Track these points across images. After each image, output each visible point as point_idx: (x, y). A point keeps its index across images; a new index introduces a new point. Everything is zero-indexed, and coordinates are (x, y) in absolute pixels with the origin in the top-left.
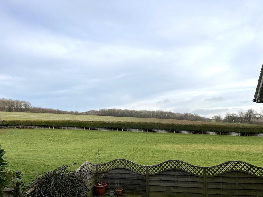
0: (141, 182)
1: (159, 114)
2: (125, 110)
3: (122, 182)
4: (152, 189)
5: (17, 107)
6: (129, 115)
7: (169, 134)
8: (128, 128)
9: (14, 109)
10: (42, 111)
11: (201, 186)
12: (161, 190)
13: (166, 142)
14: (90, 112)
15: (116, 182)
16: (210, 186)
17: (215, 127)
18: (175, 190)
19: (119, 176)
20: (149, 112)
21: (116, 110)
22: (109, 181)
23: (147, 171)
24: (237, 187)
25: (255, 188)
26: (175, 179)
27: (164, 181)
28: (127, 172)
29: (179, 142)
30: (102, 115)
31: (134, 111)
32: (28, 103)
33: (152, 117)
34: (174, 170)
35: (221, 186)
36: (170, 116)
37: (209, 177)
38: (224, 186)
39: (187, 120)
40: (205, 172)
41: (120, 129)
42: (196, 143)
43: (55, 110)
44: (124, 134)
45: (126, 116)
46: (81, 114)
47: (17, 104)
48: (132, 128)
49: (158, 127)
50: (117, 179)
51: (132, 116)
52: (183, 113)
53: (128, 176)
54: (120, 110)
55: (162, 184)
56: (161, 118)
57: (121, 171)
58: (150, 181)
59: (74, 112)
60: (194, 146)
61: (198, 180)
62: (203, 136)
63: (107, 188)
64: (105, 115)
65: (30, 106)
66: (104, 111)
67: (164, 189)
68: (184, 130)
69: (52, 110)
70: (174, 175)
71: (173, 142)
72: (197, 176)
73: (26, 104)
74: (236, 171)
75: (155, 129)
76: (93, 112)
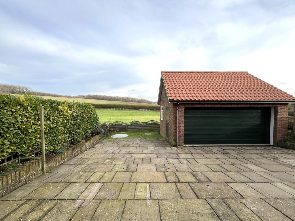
0: (125, 128)
1: (126, 99)
2: (105, 96)
3: (119, 128)
4: (128, 130)
5: (19, 91)
6: (107, 99)
7: (132, 111)
8: (109, 108)
9: (17, 92)
10: (41, 94)
11: (143, 127)
12: (131, 129)
13: (130, 115)
14: (79, 96)
15: (117, 128)
16: (145, 127)
17: (155, 107)
18: (135, 129)
19: (118, 126)
20: (120, 97)
21: (98, 95)
22: (114, 128)
23: (127, 124)
24: (152, 127)
25: (156, 127)
26: (135, 126)
27: (132, 127)
28: (120, 125)
29: (137, 115)
30: (88, 98)
31: (110, 97)
32: (29, 88)
33: (122, 100)
34: (135, 124)
35: (148, 127)
36: (133, 100)
37: (145, 125)
38: (149, 127)
39: (142, 102)
40: (144, 124)
41: (104, 108)
42: (146, 115)
43: (52, 94)
44: (107, 111)
45: (105, 100)
46: (73, 97)
47: (19, 88)
48: (111, 108)
49: (126, 107)
50: (117, 127)
51: (109, 100)
52: (140, 99)
53: (120, 126)
54: (101, 95)
55: (131, 128)
56: (127, 101)
57: (118, 125)
58: (128, 127)
59: (68, 96)
60: (144, 117)
61: (142, 126)
62: (149, 112)
63: (114, 130)
64: (91, 99)
65: (31, 91)
66: (90, 96)
67: (132, 129)
68: (140, 109)
69: (50, 94)
70: (135, 125)
71: (134, 115)
72: (142, 125)
73: (27, 89)
74: (152, 123)
75: (124, 108)
76: (82, 96)
